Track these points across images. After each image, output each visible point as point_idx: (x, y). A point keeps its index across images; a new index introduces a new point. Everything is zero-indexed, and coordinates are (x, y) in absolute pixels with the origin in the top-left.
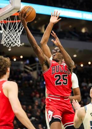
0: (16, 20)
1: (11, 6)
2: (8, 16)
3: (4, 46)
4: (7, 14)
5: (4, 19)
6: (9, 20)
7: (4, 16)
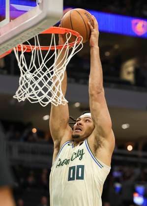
0: (53, 44)
1: (41, 12)
2: (34, 34)
3: (19, 101)
4: (31, 30)
5: (24, 41)
6: (37, 45)
7: (23, 35)
